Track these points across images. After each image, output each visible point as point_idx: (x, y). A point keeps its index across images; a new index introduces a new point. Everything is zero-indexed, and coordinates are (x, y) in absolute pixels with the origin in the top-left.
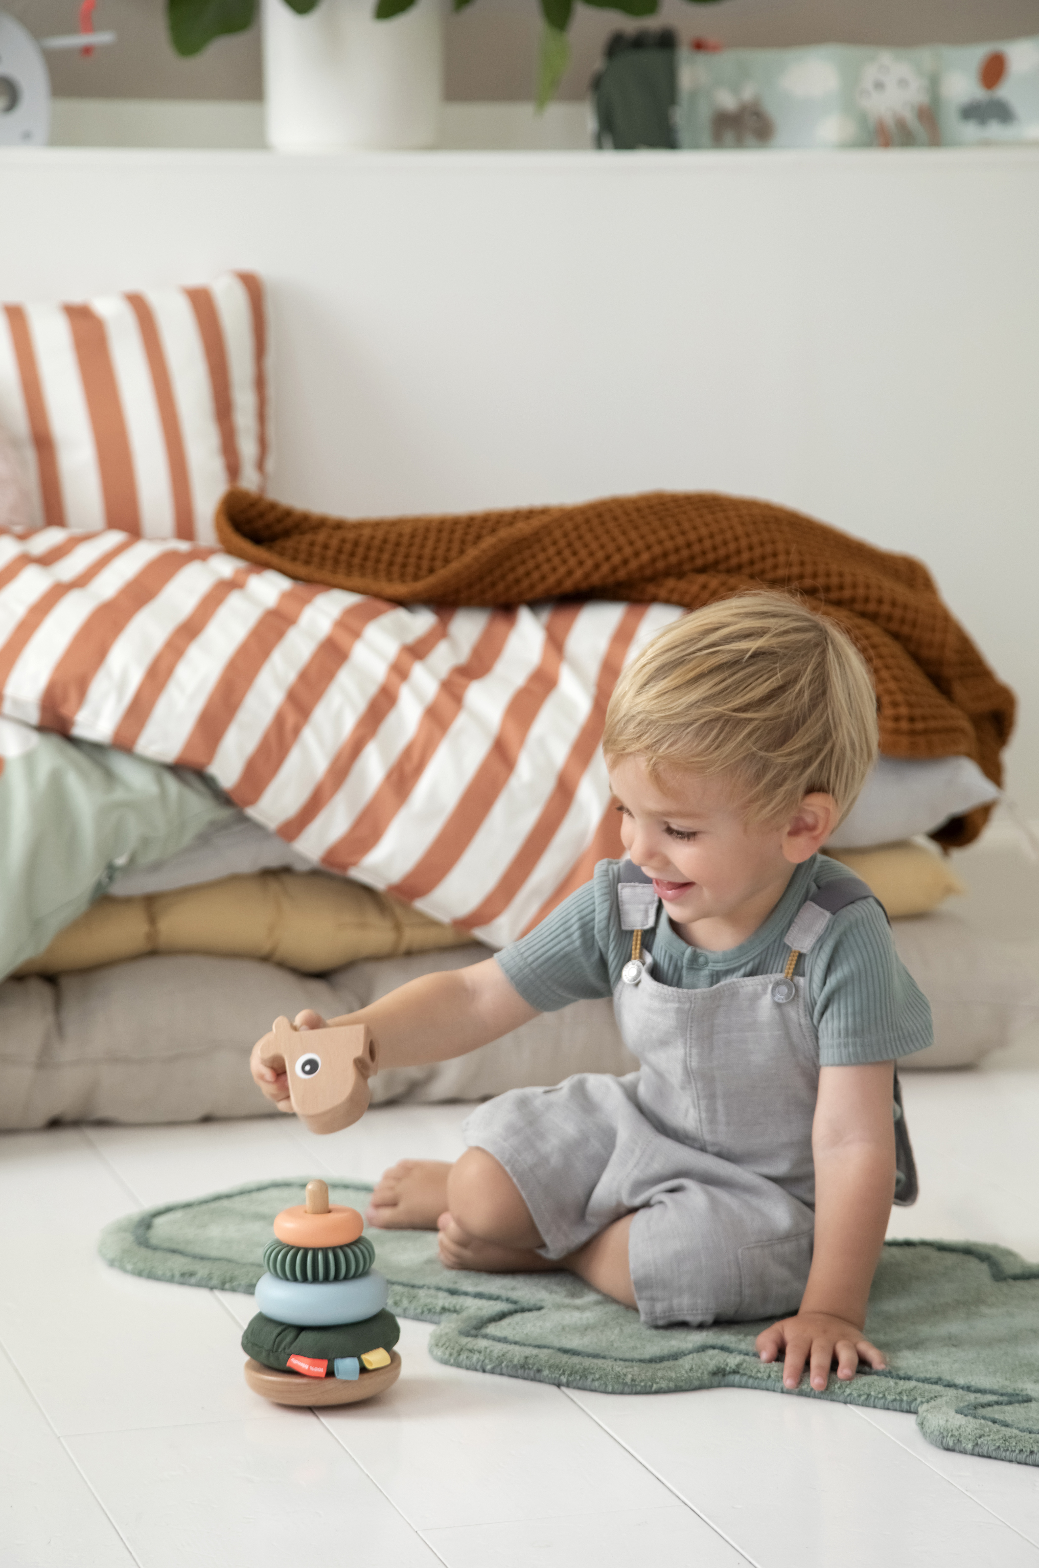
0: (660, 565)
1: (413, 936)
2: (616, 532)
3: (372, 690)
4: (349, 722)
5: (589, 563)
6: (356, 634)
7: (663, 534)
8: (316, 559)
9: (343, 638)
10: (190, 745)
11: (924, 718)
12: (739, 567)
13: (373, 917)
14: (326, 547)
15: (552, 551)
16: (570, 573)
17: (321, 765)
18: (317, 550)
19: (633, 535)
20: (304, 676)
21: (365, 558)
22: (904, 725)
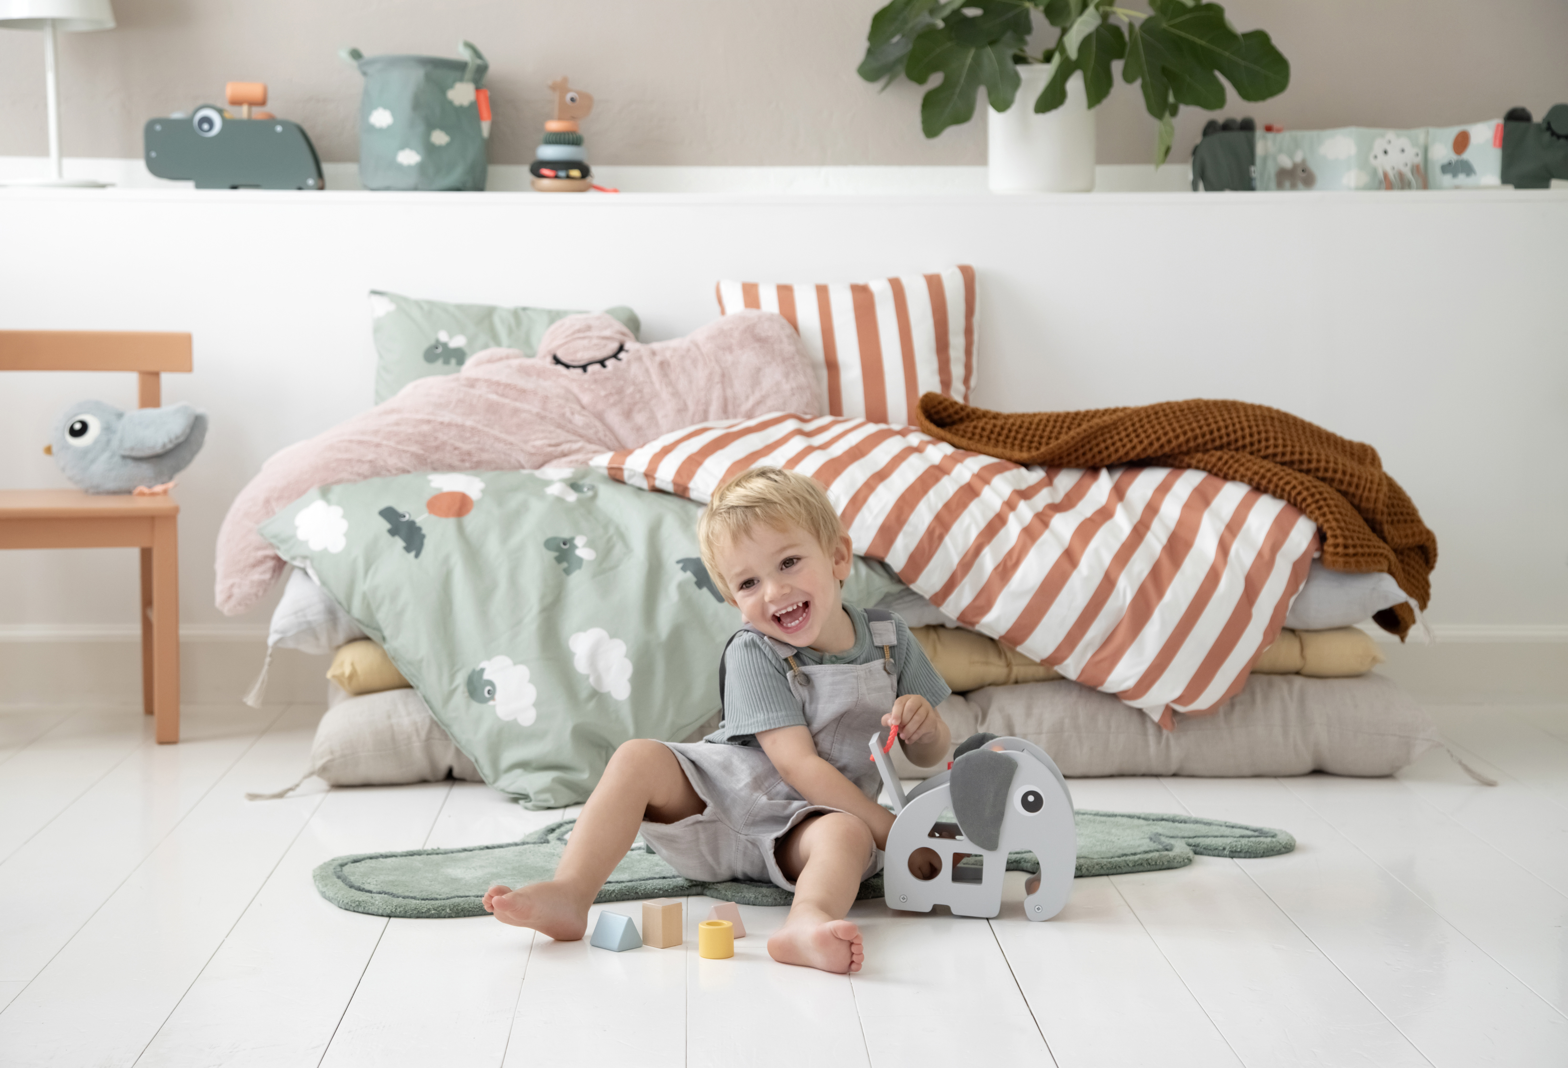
0: (1192, 444)
1: (1018, 671)
2: (1165, 424)
3: (991, 515)
4: (974, 534)
5: (1146, 442)
6: (987, 482)
7: (1195, 425)
8: (977, 437)
9: (977, 484)
10: (873, 544)
11: (1354, 546)
12: (1244, 447)
13: (993, 658)
14: (983, 429)
15: (1123, 434)
16: (1134, 448)
17: (956, 560)
18: (978, 431)
19: (1176, 425)
20: (947, 506)
21: (1007, 437)
22: (1340, 550)
